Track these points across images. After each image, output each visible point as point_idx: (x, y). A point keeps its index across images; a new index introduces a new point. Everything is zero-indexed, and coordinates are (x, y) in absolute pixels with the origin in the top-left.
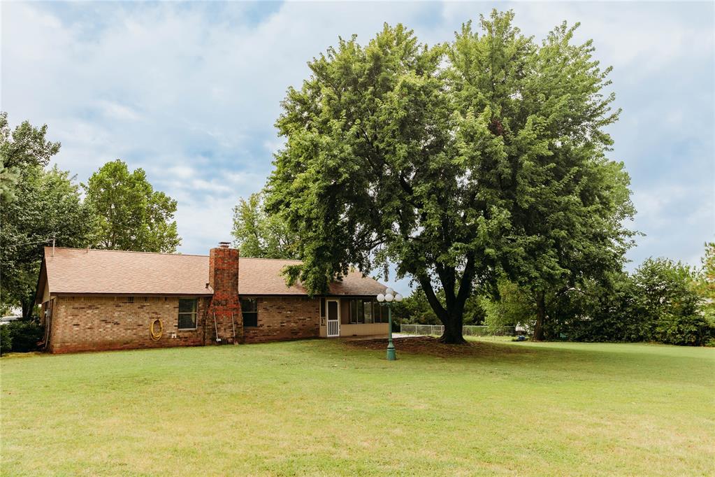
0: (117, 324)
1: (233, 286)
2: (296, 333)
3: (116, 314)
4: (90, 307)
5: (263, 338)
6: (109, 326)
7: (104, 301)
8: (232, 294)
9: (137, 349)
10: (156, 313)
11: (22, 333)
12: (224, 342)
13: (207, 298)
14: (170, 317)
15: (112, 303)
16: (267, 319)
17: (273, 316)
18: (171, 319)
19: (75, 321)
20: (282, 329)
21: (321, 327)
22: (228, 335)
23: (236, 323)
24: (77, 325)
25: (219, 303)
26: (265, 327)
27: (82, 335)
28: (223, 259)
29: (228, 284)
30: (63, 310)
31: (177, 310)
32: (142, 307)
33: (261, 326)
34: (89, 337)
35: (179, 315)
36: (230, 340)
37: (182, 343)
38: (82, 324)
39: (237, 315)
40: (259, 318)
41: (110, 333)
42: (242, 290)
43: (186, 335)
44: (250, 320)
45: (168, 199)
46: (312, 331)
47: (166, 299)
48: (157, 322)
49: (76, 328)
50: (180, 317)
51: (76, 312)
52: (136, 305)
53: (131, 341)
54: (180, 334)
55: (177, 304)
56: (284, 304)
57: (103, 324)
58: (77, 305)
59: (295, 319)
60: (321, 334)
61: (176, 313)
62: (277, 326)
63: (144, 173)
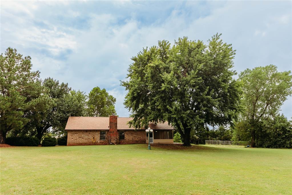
0: (83, 138)
1: (115, 127)
2: (138, 142)
3: (83, 135)
4: (76, 134)
5: (127, 143)
6: (81, 139)
7: (79, 132)
8: (115, 130)
9: (88, 145)
10: (94, 135)
11: (61, 140)
12: (113, 144)
13: (108, 131)
14: (97, 136)
15: (81, 132)
16: (127, 137)
17: (130, 136)
18: (98, 137)
19: (72, 137)
20: (133, 140)
21: (146, 140)
22: (114, 142)
23: (116, 138)
24: (73, 138)
25: (111, 132)
26: (127, 140)
27: (74, 141)
28: (112, 119)
29: (114, 126)
30: (69, 134)
31: (100, 134)
32: (90, 133)
33: (126, 139)
34: (76, 142)
35: (100, 136)
36: (114, 143)
37: (101, 144)
38: (74, 138)
39: (117, 136)
40: (125, 137)
41: (81, 141)
42: (119, 128)
43: (102, 141)
44: (122, 137)
45: (113, 98)
46: (143, 141)
47: (96, 131)
48: (94, 138)
49: (72, 139)
50: (101, 136)
51: (72, 135)
52: (88, 133)
53: (87, 143)
54: (101, 141)
55: (100, 133)
56: (133, 132)
57: (79, 138)
58: (72, 133)
59: (137, 137)
60: (147, 142)
61: (99, 135)
62: (131, 139)
63: (105, 90)
